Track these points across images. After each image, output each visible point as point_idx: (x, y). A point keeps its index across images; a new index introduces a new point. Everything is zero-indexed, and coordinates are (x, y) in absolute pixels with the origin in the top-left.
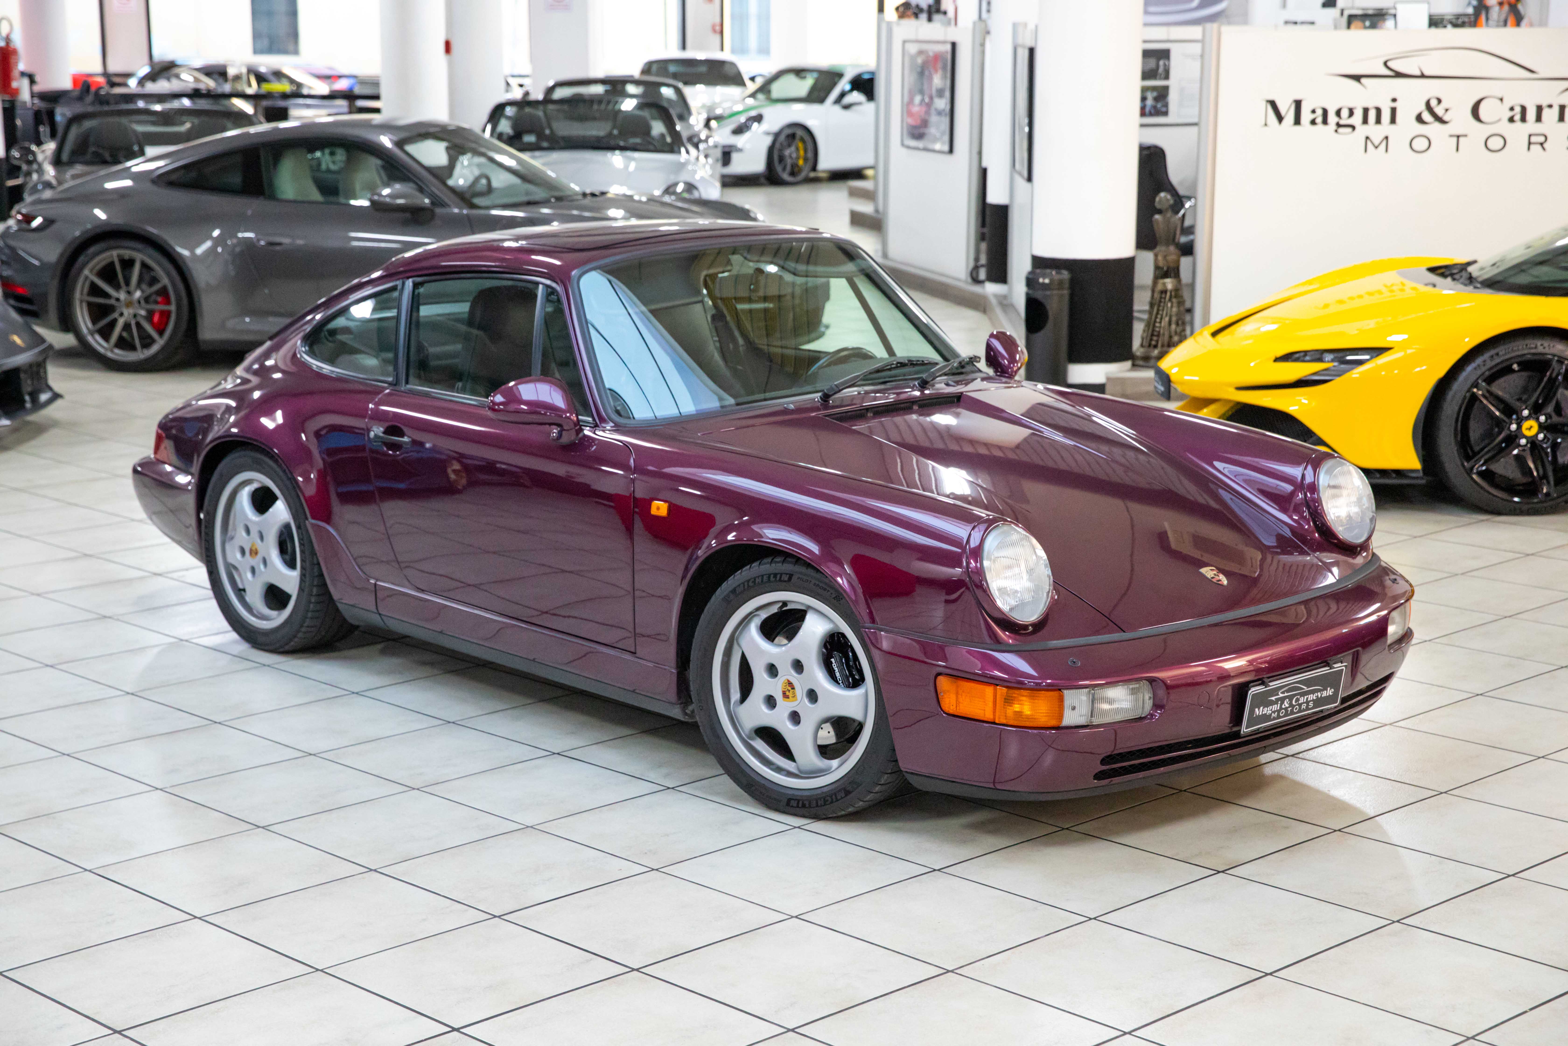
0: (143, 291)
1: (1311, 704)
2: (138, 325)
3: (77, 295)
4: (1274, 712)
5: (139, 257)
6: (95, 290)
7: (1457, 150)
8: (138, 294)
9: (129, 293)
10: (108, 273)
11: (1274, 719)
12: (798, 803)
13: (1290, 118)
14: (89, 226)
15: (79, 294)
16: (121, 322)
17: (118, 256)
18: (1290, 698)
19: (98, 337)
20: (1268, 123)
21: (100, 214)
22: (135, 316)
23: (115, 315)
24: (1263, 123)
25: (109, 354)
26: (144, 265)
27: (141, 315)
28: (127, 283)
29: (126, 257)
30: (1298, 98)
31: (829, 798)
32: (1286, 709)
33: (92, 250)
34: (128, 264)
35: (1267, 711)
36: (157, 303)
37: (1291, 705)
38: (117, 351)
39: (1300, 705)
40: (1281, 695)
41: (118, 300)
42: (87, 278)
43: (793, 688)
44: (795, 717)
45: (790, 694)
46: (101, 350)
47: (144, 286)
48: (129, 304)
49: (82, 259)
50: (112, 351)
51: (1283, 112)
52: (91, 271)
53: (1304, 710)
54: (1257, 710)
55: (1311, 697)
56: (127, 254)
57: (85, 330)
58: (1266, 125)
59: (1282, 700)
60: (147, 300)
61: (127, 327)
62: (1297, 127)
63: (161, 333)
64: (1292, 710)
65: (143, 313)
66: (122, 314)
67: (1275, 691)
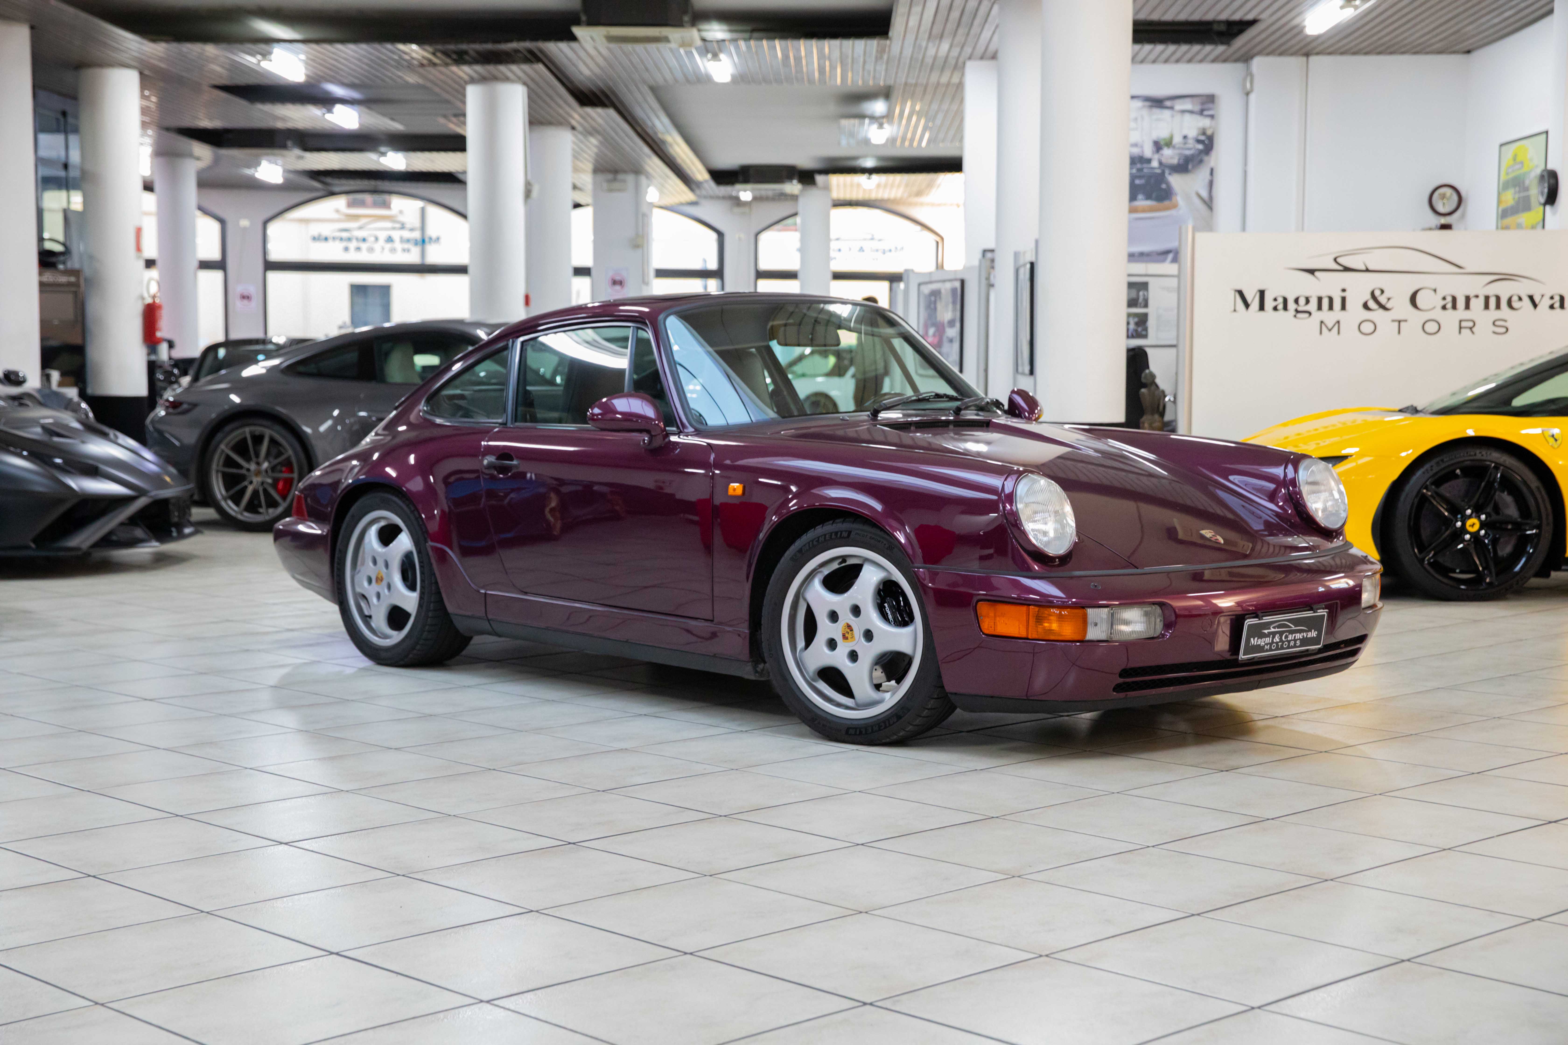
0: (270, 462)
1: (1298, 643)
2: (265, 490)
3: (214, 466)
4: (1267, 644)
5: (268, 433)
6: (229, 462)
7: (1399, 332)
8: (266, 465)
9: (258, 464)
10: (241, 448)
11: (1267, 651)
12: (856, 731)
13: (1255, 305)
14: (226, 407)
15: (216, 465)
16: (250, 489)
17: (251, 433)
18: (1281, 633)
19: (230, 503)
20: (1237, 309)
21: (235, 399)
22: (263, 483)
23: (246, 483)
24: (1233, 309)
25: (240, 517)
26: (273, 441)
27: (268, 483)
28: (257, 455)
29: (257, 433)
30: (1262, 288)
31: (883, 724)
32: (1277, 643)
33: (228, 428)
34: (258, 439)
35: (1261, 642)
36: (281, 472)
37: (1281, 639)
38: (246, 514)
39: (1289, 642)
40: (1273, 630)
41: (248, 470)
42: (223, 451)
43: (852, 630)
44: (853, 656)
45: (849, 636)
46: (233, 513)
47: (271, 459)
48: (258, 473)
49: (219, 436)
50: (242, 514)
51: (1249, 300)
52: (227, 446)
53: (1292, 647)
54: (1252, 639)
55: (1299, 636)
56: (258, 430)
57: (219, 496)
58: (1235, 310)
59: (1274, 634)
60: (273, 469)
61: (255, 493)
62: (1262, 313)
63: (284, 498)
64: (1282, 645)
65: (269, 481)
66: (251, 483)
67: (1267, 625)
